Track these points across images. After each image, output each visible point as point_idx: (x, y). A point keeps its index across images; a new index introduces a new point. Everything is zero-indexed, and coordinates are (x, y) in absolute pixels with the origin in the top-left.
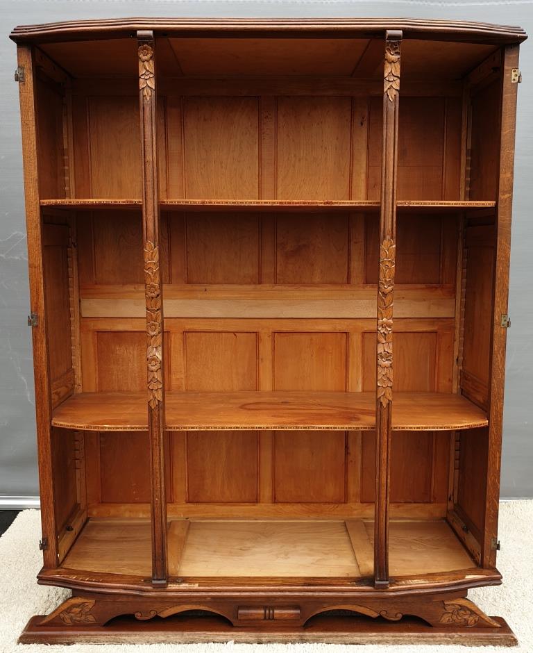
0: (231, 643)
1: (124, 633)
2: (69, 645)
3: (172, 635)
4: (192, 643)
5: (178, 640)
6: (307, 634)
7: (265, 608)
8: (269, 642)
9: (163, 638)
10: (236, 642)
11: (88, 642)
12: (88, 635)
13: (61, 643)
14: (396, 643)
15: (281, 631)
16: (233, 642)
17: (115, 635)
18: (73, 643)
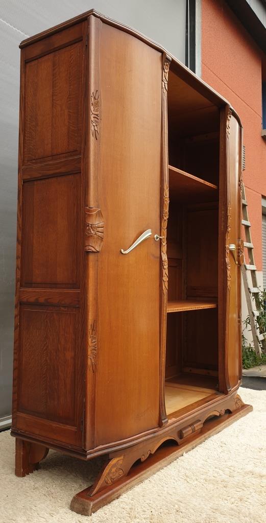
0: (184, 454)
1: (142, 473)
2: (117, 498)
3: (162, 462)
4: (171, 463)
5: (166, 464)
6: (205, 434)
7: (190, 426)
8: (196, 446)
9: (159, 466)
10: (186, 452)
11: (127, 490)
12: (126, 485)
13: (114, 500)
14: (229, 425)
15: (198, 437)
16: (185, 453)
17: (140, 477)
18: (120, 495)
